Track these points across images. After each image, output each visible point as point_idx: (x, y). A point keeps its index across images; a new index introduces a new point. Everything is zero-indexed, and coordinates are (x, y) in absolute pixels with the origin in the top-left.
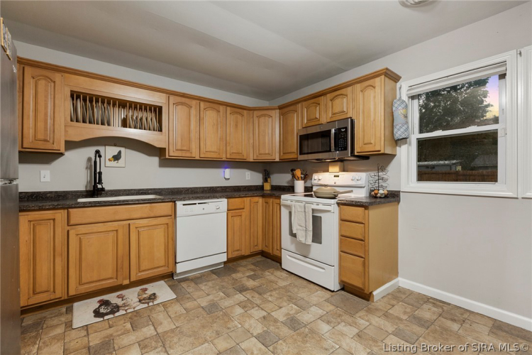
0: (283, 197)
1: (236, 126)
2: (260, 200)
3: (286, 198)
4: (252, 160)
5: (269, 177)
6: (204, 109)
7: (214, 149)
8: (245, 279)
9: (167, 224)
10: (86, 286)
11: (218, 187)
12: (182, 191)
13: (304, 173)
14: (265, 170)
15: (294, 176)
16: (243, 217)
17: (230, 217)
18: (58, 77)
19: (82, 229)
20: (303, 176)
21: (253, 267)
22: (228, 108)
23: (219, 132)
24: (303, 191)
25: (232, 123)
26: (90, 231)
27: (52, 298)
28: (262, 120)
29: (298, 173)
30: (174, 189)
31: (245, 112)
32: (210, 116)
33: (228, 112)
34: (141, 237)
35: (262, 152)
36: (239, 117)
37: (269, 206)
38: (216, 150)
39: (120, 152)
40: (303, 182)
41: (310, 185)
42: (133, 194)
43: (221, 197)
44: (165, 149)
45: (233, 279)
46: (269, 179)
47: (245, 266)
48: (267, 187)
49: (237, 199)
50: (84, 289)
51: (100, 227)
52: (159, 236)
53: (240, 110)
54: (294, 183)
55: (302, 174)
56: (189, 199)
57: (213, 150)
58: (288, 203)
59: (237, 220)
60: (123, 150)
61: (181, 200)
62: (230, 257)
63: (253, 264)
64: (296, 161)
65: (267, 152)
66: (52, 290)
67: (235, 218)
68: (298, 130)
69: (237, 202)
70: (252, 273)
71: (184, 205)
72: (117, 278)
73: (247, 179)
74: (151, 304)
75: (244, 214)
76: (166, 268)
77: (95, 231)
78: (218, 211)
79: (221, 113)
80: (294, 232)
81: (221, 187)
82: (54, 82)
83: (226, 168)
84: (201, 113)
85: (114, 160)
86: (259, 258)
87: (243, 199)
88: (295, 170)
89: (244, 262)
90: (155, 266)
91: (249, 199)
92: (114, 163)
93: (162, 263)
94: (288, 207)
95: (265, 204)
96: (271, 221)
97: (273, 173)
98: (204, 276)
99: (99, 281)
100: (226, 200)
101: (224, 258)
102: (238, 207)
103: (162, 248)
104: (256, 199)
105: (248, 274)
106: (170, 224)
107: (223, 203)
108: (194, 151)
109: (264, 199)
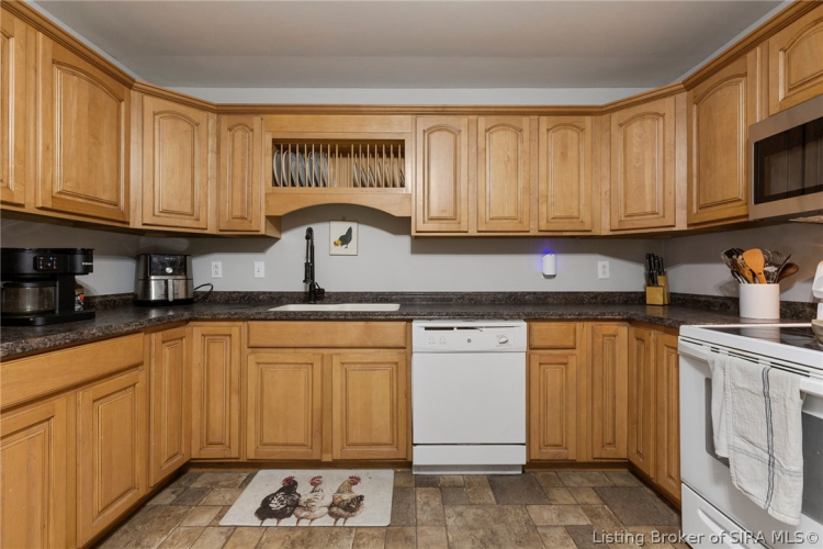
0: (685, 330)
1: (564, 155)
2: (623, 331)
3: (696, 335)
4: (605, 232)
5: (661, 272)
6: (486, 131)
7: (509, 211)
8: (559, 533)
9: (396, 364)
10: (269, 449)
11: (529, 293)
12: (451, 300)
13: (781, 260)
14: (649, 256)
15: (737, 270)
16: (572, 369)
17: (535, 365)
18: (256, 121)
19: (265, 356)
20: (772, 269)
21: (594, 500)
22: (544, 119)
23: (521, 174)
24: (776, 315)
25: (552, 150)
26: (275, 361)
27: (228, 456)
28: (635, 129)
29: (754, 259)
30: (437, 293)
31: (588, 119)
32: (501, 142)
33: (543, 129)
34: (350, 380)
35: (634, 209)
36: (572, 135)
37: (647, 349)
38: (513, 214)
39: (350, 230)
40: (775, 287)
41: (807, 299)
42: (367, 301)
43: (512, 318)
44: (410, 218)
45: (528, 522)
46: (660, 279)
47: (573, 490)
48: (656, 296)
49: (553, 324)
50: (267, 453)
51: (289, 356)
52: (380, 383)
53: (574, 118)
54: (738, 291)
55: (768, 262)
56: (440, 317)
57: (506, 215)
58: (704, 352)
59: (554, 375)
60: (354, 226)
61: (422, 317)
62: (535, 456)
63: (599, 491)
64: (744, 226)
65: (649, 209)
66: (227, 443)
67: (550, 370)
68: (751, 129)
69: (552, 331)
70: (584, 521)
71: (427, 329)
72: (311, 448)
73: (601, 276)
74: (340, 522)
75: (572, 361)
76: (395, 449)
77: (280, 360)
78: (504, 347)
79: (526, 134)
80: (721, 452)
81: (535, 293)
82: (252, 130)
83: (546, 253)
84: (481, 139)
85: (342, 244)
86: (620, 478)
87: (572, 324)
88: (739, 252)
89: (576, 478)
90: (374, 441)
91: (589, 325)
92: (341, 249)
93: (386, 438)
94: (701, 364)
95: (635, 342)
96: (652, 391)
97: (674, 264)
98: (470, 485)
99: (287, 445)
100: (523, 325)
101: (519, 457)
102: (558, 344)
103: (387, 409)
104: (610, 327)
105: (572, 521)
106: (402, 364)
107: (517, 331)
108: (464, 219)
109: (633, 329)
